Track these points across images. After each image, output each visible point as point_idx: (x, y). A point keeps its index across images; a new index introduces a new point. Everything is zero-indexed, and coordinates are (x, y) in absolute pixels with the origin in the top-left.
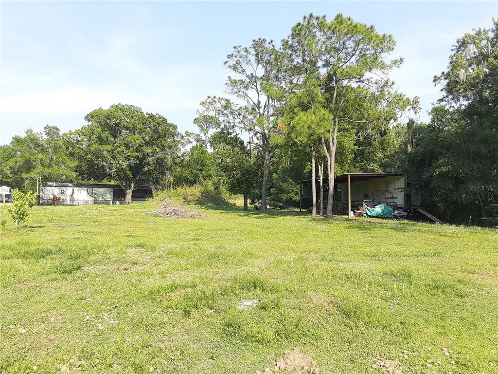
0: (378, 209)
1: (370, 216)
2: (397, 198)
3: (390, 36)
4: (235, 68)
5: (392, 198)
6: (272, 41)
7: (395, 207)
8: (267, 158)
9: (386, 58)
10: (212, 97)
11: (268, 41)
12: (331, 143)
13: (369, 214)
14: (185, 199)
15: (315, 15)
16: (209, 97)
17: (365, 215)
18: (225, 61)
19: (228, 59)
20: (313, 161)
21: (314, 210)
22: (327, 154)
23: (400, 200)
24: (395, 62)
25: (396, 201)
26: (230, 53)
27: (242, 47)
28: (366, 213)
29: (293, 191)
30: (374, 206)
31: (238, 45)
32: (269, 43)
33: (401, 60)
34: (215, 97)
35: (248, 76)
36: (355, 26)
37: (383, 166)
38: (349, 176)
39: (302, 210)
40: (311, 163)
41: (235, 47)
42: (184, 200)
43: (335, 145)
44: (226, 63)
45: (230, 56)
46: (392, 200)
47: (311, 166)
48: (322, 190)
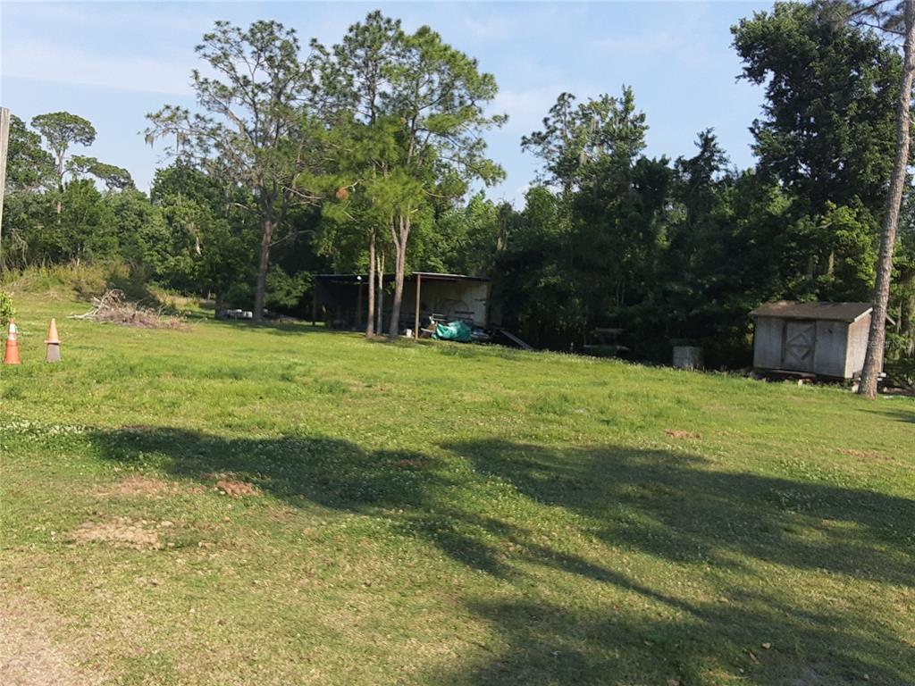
0: (453, 328)
1: (442, 338)
2: (473, 313)
3: (492, 77)
4: (215, 61)
5: (467, 313)
6: (293, 31)
7: (474, 327)
8: (268, 231)
10: (173, 108)
11: (287, 28)
12: (402, 224)
13: (440, 334)
14: (77, 290)
15: (385, 15)
16: (168, 107)
17: (435, 336)
18: (197, 44)
19: (205, 43)
20: (373, 250)
22: (396, 241)
23: (479, 317)
24: (495, 118)
25: (472, 316)
26: (210, 32)
27: (232, 26)
28: (436, 334)
29: (281, 289)
30: (446, 323)
31: (223, 20)
32: (288, 33)
33: (506, 117)
34: (178, 109)
35: (236, 79)
36: (453, 56)
37: (449, 263)
38: (419, 277)
39: (317, 323)
40: (370, 251)
41: (218, 23)
42: (76, 293)
43: (408, 228)
44: (199, 48)
45: (208, 38)
46: (466, 316)
47: (370, 257)
48: (381, 296)
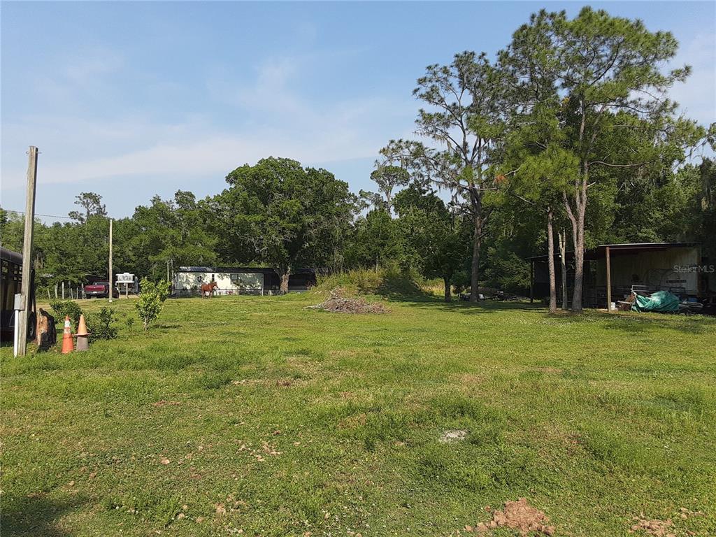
0: (655, 299)
1: (643, 310)
2: (685, 281)
3: (668, 35)
4: (429, 97)
5: (678, 281)
6: (483, 54)
7: (683, 296)
8: (478, 225)
9: (664, 67)
10: (396, 141)
11: (478, 54)
12: (578, 199)
13: (641, 305)
14: (359, 286)
15: (549, 11)
16: (392, 142)
17: (635, 308)
18: (414, 89)
19: (419, 86)
20: (550, 228)
21: (553, 301)
22: (571, 217)
23: (691, 286)
24: (677, 74)
25: (684, 285)
26: (422, 77)
27: (440, 67)
28: (636, 305)
29: (519, 273)
30: (649, 294)
31: (432, 64)
32: (480, 58)
33: (688, 69)
34: (400, 141)
35: (448, 108)
36: (612, 24)
37: (663, 232)
38: (608, 249)
39: (534, 301)
40: (547, 230)
41: (429, 68)
42: (359, 288)
43: (584, 202)
44: (416, 91)
45: (421, 81)
46: (678, 285)
47: (547, 236)
48: (564, 272)
